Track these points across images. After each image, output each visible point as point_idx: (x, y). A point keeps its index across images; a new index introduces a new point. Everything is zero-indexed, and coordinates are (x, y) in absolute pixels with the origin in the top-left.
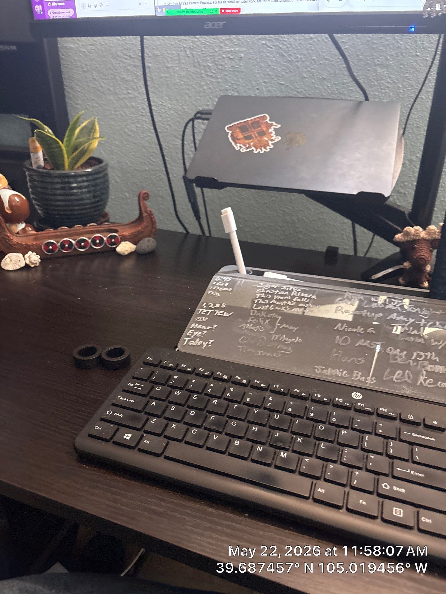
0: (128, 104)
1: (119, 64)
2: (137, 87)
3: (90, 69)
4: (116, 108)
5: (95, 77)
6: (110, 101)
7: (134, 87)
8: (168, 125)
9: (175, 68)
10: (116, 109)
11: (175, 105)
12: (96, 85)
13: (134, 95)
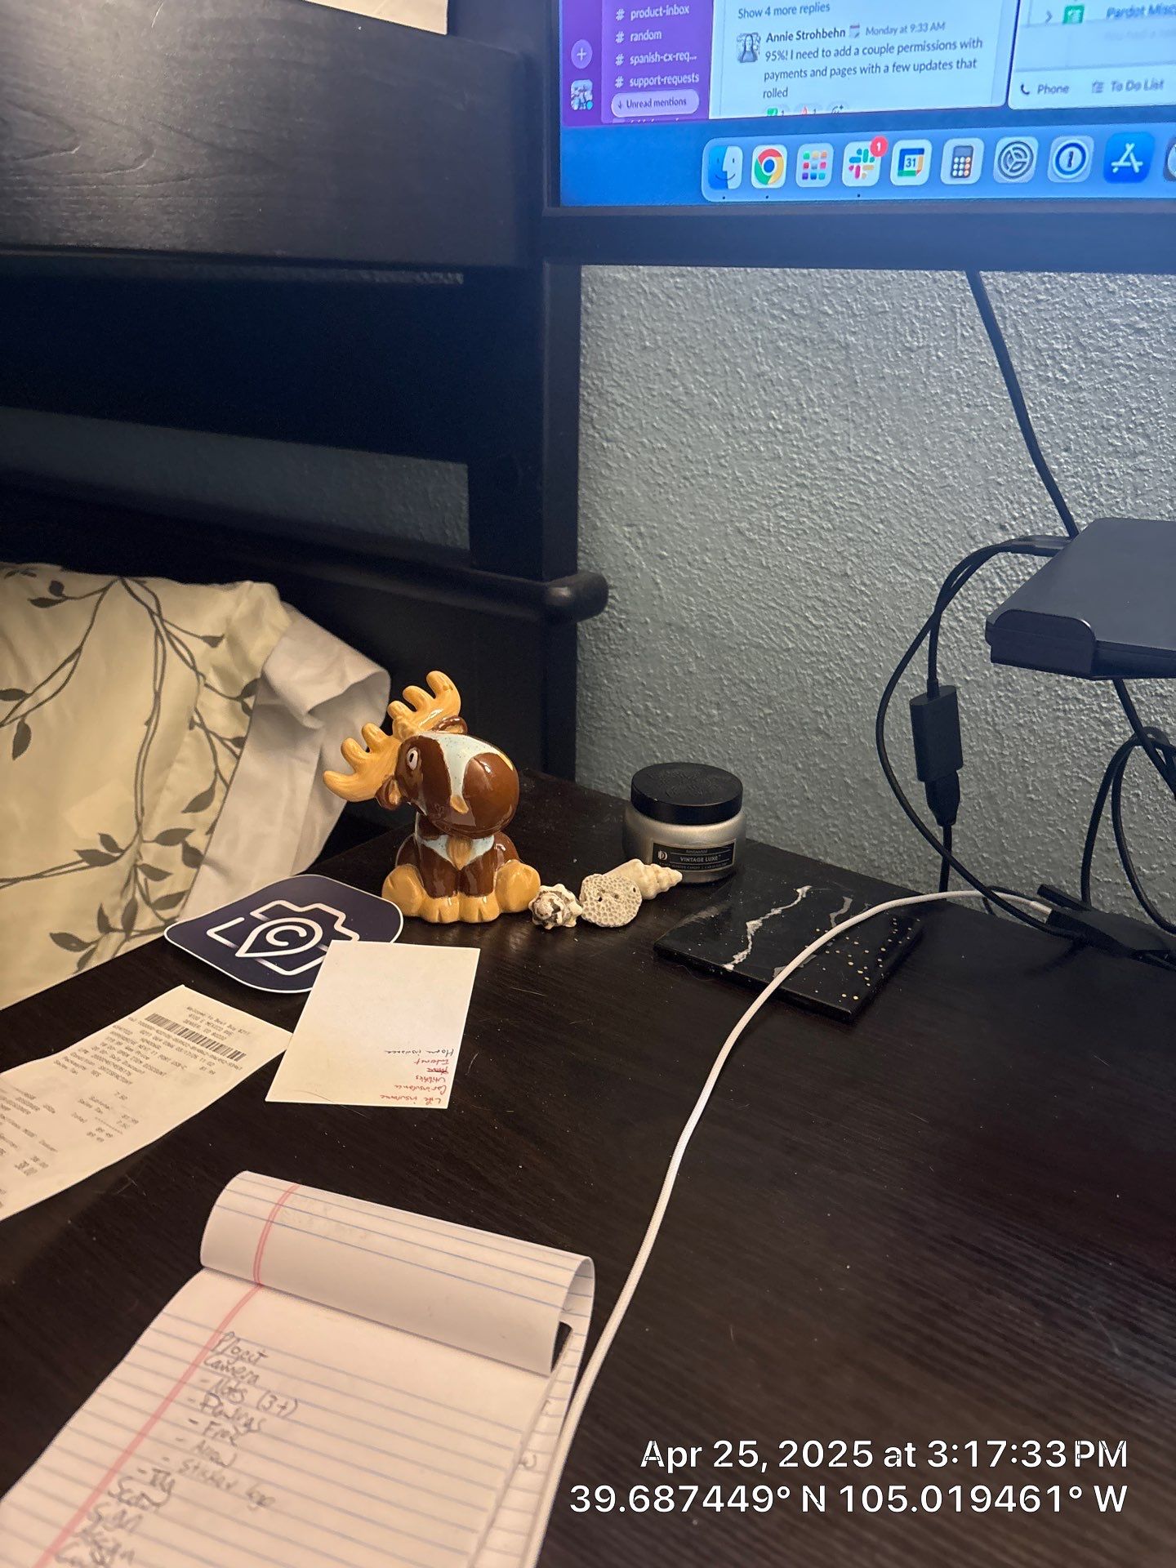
0: (762, 449)
1: (752, 331)
2: (797, 400)
3: (660, 343)
4: (724, 457)
5: (674, 365)
6: (705, 436)
7: (791, 400)
8: (882, 522)
9: (934, 353)
11: (912, 463)
12: (676, 387)
13: (782, 424)
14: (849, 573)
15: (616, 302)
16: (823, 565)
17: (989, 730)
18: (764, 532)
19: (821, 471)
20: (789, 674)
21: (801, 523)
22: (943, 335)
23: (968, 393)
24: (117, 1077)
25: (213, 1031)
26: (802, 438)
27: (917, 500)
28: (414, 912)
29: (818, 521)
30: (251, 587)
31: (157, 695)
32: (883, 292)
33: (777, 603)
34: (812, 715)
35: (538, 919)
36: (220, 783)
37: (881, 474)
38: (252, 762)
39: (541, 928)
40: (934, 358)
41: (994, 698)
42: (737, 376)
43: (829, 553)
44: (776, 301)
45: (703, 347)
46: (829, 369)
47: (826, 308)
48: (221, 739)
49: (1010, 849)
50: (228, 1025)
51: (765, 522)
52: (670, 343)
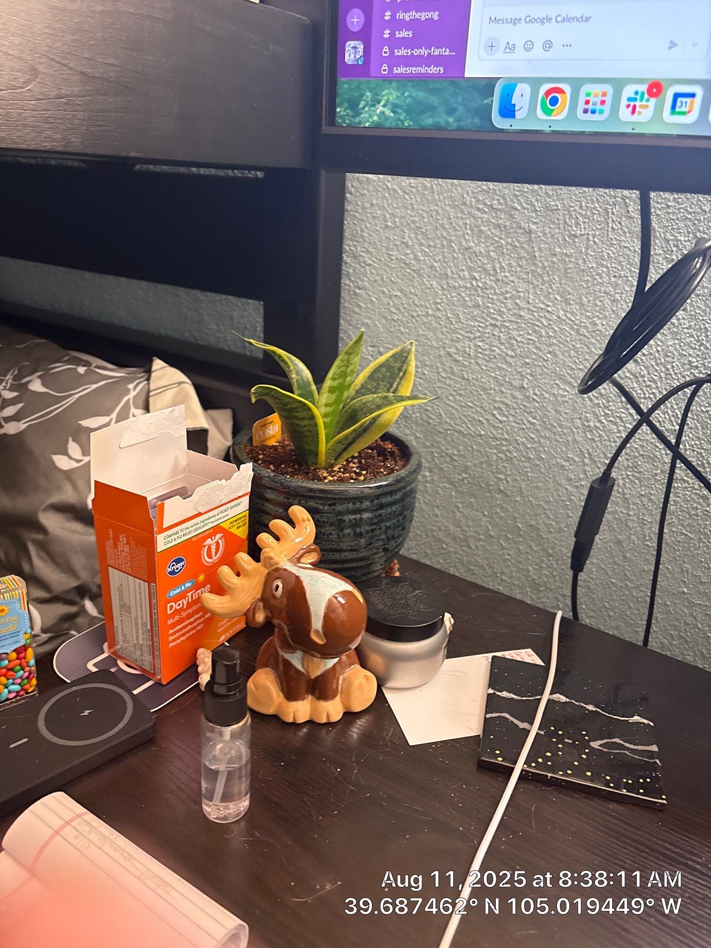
0: (467, 299)
1: (462, 219)
2: (493, 267)
3: (398, 224)
4: (440, 303)
5: (407, 239)
6: (427, 288)
7: (489, 267)
8: (550, 352)
9: (591, 238)
10: (439, 306)
11: (573, 313)
12: (408, 254)
13: (482, 282)
14: (525, 386)
15: (368, 194)
16: (507, 380)
17: (619, 497)
18: (466, 355)
19: (507, 316)
20: (480, 452)
21: (492, 351)
22: (599, 227)
23: (615, 267)
26: (496, 294)
27: (575, 340)
28: (272, 711)
29: (505, 350)
32: (557, 196)
33: (473, 404)
34: (495, 480)
37: (551, 320)
40: (592, 242)
41: (624, 476)
42: (452, 249)
43: (511, 373)
44: (481, 198)
45: (429, 228)
46: (516, 246)
47: (516, 205)
49: (631, 578)
51: (467, 349)
52: (405, 224)
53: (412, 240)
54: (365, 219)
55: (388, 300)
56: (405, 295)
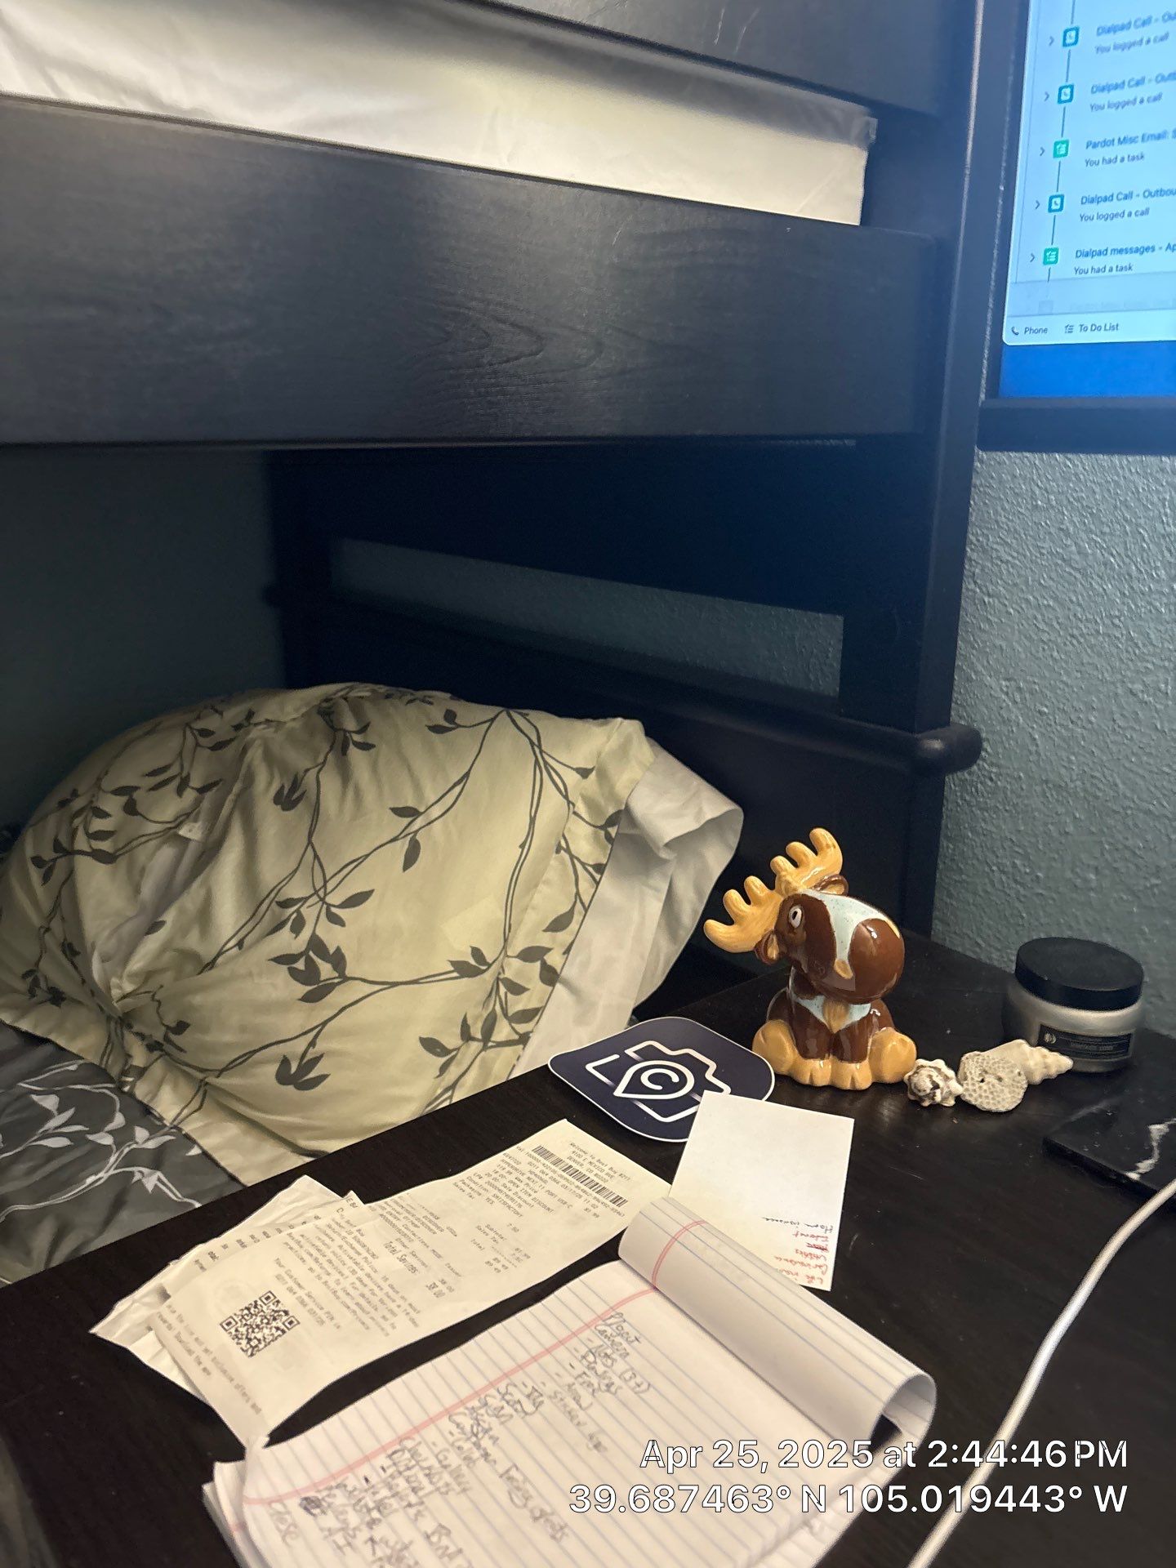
0: (1163, 611)
1: (1158, 492)
3: (1054, 503)
4: (1117, 617)
5: (1067, 525)
6: (1097, 594)
10: (1116, 621)
12: (1067, 546)
18: (1160, 695)
24: (509, 1207)
25: (596, 1171)
28: (784, 1070)
30: (621, 723)
31: (533, 821)
35: (914, 1094)
36: (579, 906)
38: (609, 887)
39: (917, 1103)
42: (1139, 537)
48: (583, 864)
50: (609, 1166)
51: (1162, 685)
52: (1065, 502)
53: (1075, 526)
54: (1002, 497)
55: (1036, 613)
56: (1062, 605)
